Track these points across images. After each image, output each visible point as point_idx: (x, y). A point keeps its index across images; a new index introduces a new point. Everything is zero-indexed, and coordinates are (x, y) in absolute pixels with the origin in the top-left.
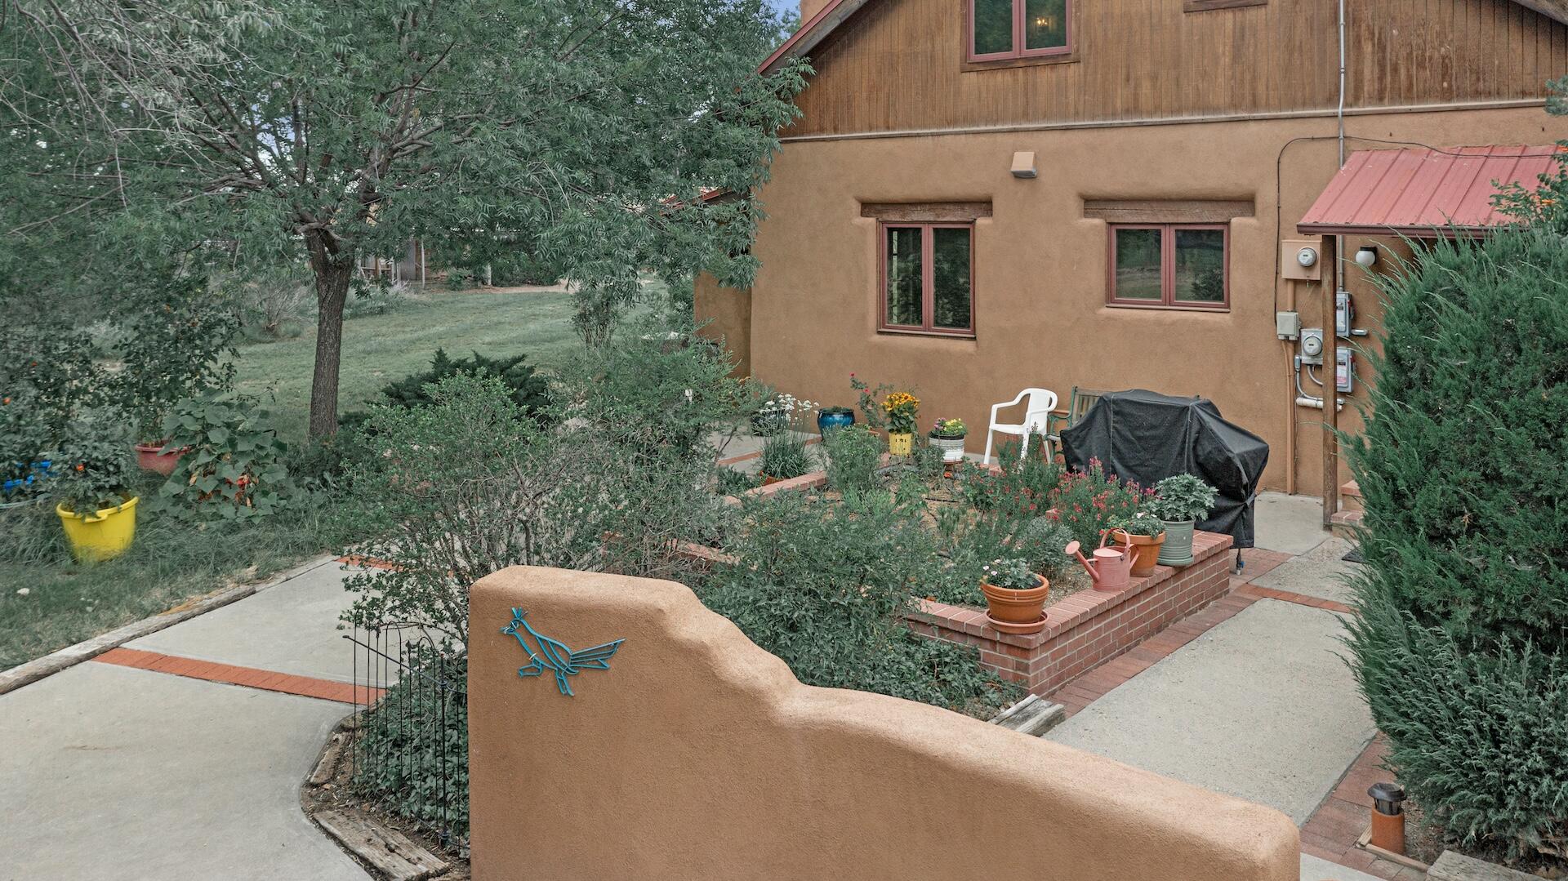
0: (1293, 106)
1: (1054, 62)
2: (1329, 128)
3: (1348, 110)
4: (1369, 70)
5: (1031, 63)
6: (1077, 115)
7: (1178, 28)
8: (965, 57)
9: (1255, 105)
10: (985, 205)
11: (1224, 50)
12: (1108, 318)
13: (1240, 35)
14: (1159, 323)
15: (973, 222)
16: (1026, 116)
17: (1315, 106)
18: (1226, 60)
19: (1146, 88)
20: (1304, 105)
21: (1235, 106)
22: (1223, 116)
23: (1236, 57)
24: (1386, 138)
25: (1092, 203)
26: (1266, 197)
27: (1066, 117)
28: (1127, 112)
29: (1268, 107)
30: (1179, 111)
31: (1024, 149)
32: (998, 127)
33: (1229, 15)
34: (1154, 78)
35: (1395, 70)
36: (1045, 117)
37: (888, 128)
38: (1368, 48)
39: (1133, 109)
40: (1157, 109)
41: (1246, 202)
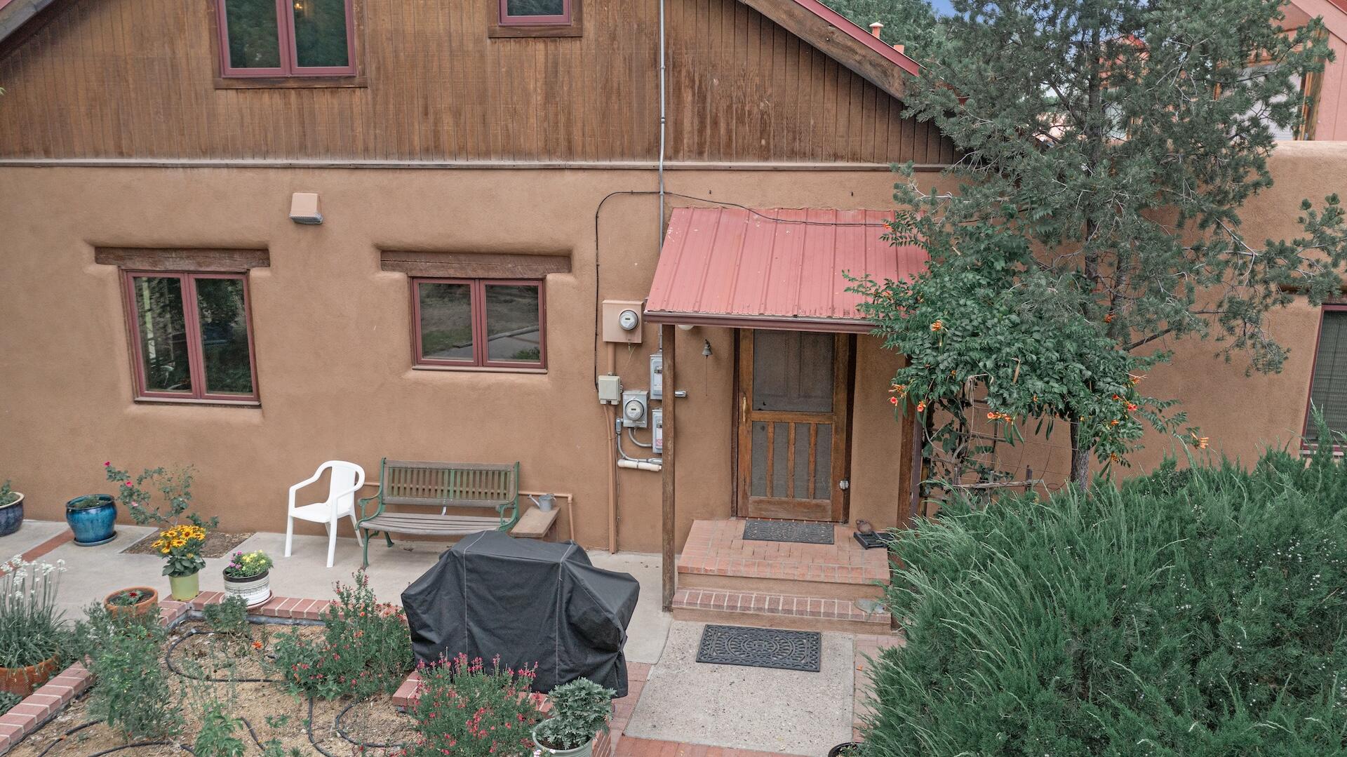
0: (611, 156)
1: (336, 85)
2: (647, 182)
3: (668, 163)
4: (689, 122)
5: (307, 85)
6: (366, 152)
7: (482, 56)
8: (219, 71)
9: (570, 153)
10: (261, 254)
11: (535, 84)
12: (417, 383)
13: (552, 71)
14: (473, 387)
15: (246, 273)
16: (303, 150)
17: (633, 156)
18: (538, 99)
19: (448, 123)
20: (623, 155)
21: (549, 152)
22: (536, 163)
23: (549, 96)
24: (706, 196)
25: (389, 255)
26: (584, 253)
27: (353, 153)
28: (427, 152)
29: (584, 155)
30: (487, 154)
31: (305, 189)
32: (269, 161)
33: (540, 46)
34: (457, 114)
35: (715, 123)
36: (328, 151)
37: (121, 154)
38: (688, 97)
39: (434, 148)
40: (461, 151)
41: (563, 259)
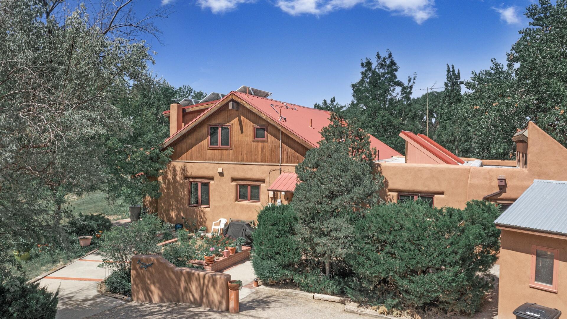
0: (272, 163)
1: (227, 149)
2: (278, 168)
3: (281, 164)
4: (285, 157)
5: (222, 149)
6: (231, 161)
7: (251, 145)
8: (208, 146)
9: (265, 162)
10: (212, 179)
11: (260, 149)
12: (237, 204)
13: (263, 148)
14: (247, 205)
15: (209, 182)
16: (221, 160)
17: (276, 163)
18: (260, 152)
19: (245, 157)
20: (274, 163)
21: (262, 162)
22: (259, 164)
23: (262, 152)
24: (288, 170)
25: (233, 179)
26: (267, 180)
27: (229, 161)
28: (241, 161)
29: (267, 163)
30: (251, 162)
31: (220, 167)
32: (215, 162)
33: (261, 143)
34: (247, 154)
35: (290, 157)
36: (225, 161)
37: (191, 160)
38: (285, 153)
39: (243, 160)
40: (247, 161)
41: (263, 181)
